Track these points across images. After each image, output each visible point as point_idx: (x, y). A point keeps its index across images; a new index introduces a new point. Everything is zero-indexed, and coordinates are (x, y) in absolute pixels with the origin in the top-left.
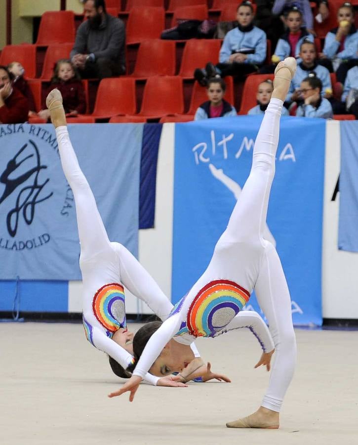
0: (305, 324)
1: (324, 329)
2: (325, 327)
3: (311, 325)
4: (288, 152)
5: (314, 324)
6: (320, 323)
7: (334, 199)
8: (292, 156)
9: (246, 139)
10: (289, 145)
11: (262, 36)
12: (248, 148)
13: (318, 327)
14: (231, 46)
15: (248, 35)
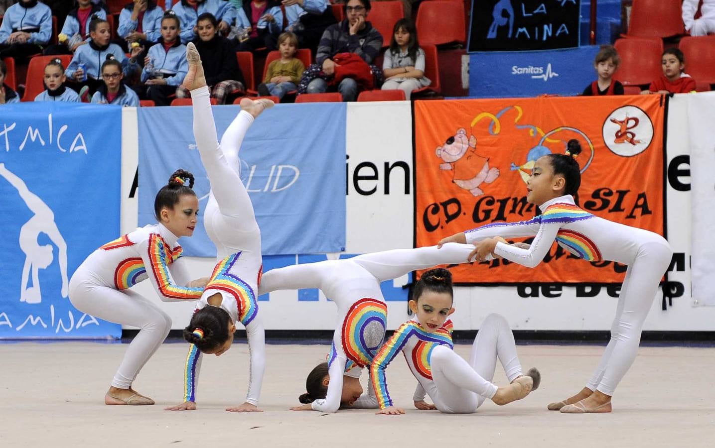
0: (102, 337)
1: (123, 342)
2: (124, 340)
3: (109, 338)
4: (79, 143)
5: (112, 337)
6: (120, 335)
7: (132, 195)
8: (84, 147)
9: (30, 129)
10: (80, 135)
11: (48, 12)
12: (33, 139)
13: (117, 340)
14: (12, 23)
15: (30, 12)
